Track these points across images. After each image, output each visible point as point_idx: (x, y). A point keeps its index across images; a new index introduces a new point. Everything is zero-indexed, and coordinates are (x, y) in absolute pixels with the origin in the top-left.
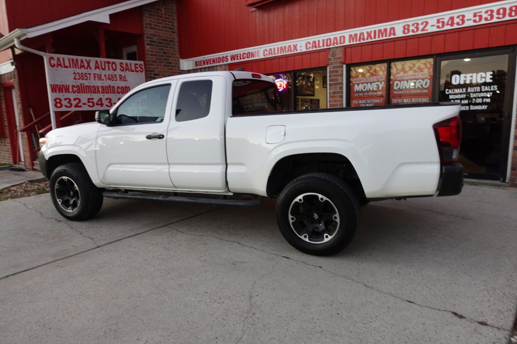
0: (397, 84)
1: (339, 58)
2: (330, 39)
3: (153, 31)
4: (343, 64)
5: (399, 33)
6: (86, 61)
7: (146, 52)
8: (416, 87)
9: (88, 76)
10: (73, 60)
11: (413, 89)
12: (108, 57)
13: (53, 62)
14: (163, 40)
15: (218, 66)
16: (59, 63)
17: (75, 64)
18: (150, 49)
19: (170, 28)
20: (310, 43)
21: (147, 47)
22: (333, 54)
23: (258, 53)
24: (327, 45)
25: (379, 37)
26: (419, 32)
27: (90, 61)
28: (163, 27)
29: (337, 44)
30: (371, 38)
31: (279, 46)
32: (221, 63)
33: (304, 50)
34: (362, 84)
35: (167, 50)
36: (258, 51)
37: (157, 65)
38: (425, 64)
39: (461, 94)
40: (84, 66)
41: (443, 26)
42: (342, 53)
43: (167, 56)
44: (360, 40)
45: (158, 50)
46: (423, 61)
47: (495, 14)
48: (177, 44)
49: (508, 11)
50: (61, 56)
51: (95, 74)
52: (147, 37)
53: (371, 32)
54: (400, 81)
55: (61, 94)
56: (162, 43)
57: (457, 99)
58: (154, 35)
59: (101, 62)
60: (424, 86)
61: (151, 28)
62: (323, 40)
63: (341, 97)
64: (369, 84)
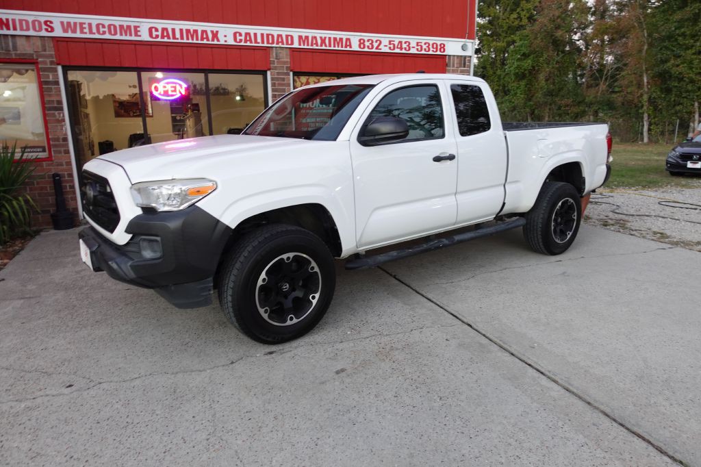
1: (285, 63)
2: (272, 35)
4: (290, 70)
5: (355, 47)
15: (21, 36)
20: (240, 34)
22: (276, 56)
23: (137, 31)
24: (268, 43)
25: (334, 46)
26: (374, 50)
29: (283, 44)
30: (326, 46)
31: (184, 28)
32: (31, 33)
33: (231, 42)
36: (136, 27)
41: (394, 49)
42: (289, 57)
44: (312, 45)
47: (431, 47)
49: (439, 47)
53: (325, 38)
62: (262, 35)
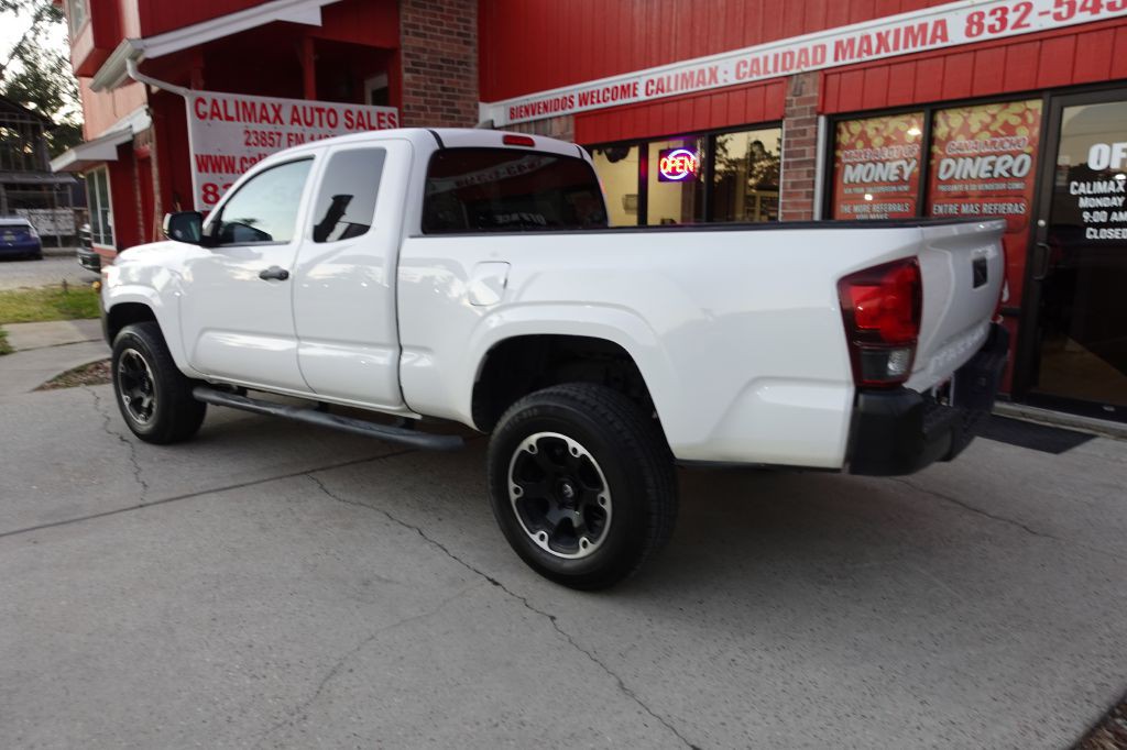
0: (948, 167)
1: (811, 100)
2: (792, 54)
3: (420, 42)
4: (819, 114)
5: (957, 36)
6: (273, 106)
7: (405, 88)
8: (996, 175)
9: (276, 137)
10: (244, 104)
11: (987, 181)
12: (319, 98)
13: (203, 108)
14: (443, 60)
15: (554, 117)
16: (216, 110)
17: (248, 113)
18: (411, 81)
19: (459, 34)
20: (745, 63)
21: (407, 76)
22: (795, 89)
23: (635, 89)
24: (784, 69)
25: (906, 46)
26: (1008, 32)
27: (280, 106)
28: (443, 32)
29: (807, 65)
31: (680, 72)
32: (560, 112)
33: (733, 80)
34: (864, 163)
35: (449, 82)
36: (635, 84)
37: (427, 116)
38: (1022, 115)
39: (1110, 195)
40: (267, 119)
41: (1071, 13)
42: (817, 88)
43: (449, 97)
44: (859, 55)
45: (429, 83)
46: (1016, 107)
48: (474, 69)
50: (220, 96)
51: (290, 134)
52: (408, 55)
54: (955, 158)
55: (218, 175)
56: (441, 67)
57: (1100, 209)
58: (424, 50)
59: (304, 108)
60: (1015, 173)
61: (416, 34)
62: (776, 56)
63: (811, 195)
64: (880, 165)
